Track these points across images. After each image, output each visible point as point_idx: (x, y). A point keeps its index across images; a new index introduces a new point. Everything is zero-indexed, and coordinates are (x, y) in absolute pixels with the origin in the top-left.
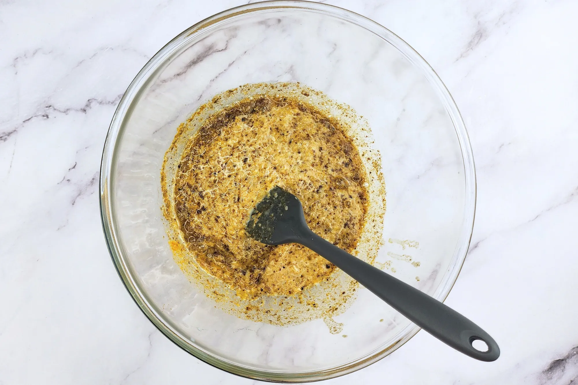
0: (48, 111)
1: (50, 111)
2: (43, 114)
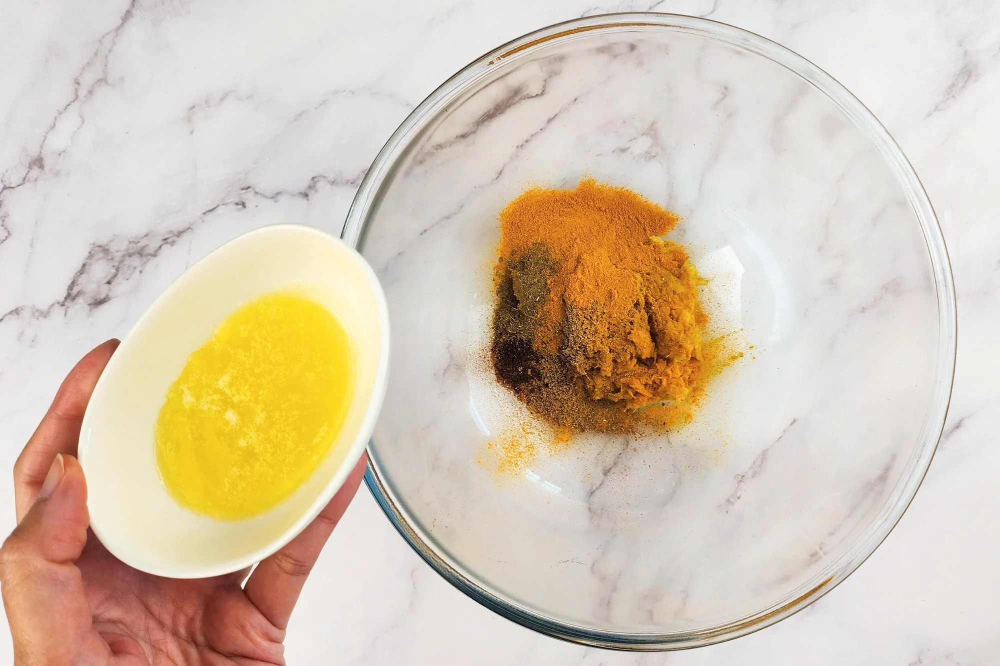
0: (245, 197)
1: (248, 196)
2: (237, 200)
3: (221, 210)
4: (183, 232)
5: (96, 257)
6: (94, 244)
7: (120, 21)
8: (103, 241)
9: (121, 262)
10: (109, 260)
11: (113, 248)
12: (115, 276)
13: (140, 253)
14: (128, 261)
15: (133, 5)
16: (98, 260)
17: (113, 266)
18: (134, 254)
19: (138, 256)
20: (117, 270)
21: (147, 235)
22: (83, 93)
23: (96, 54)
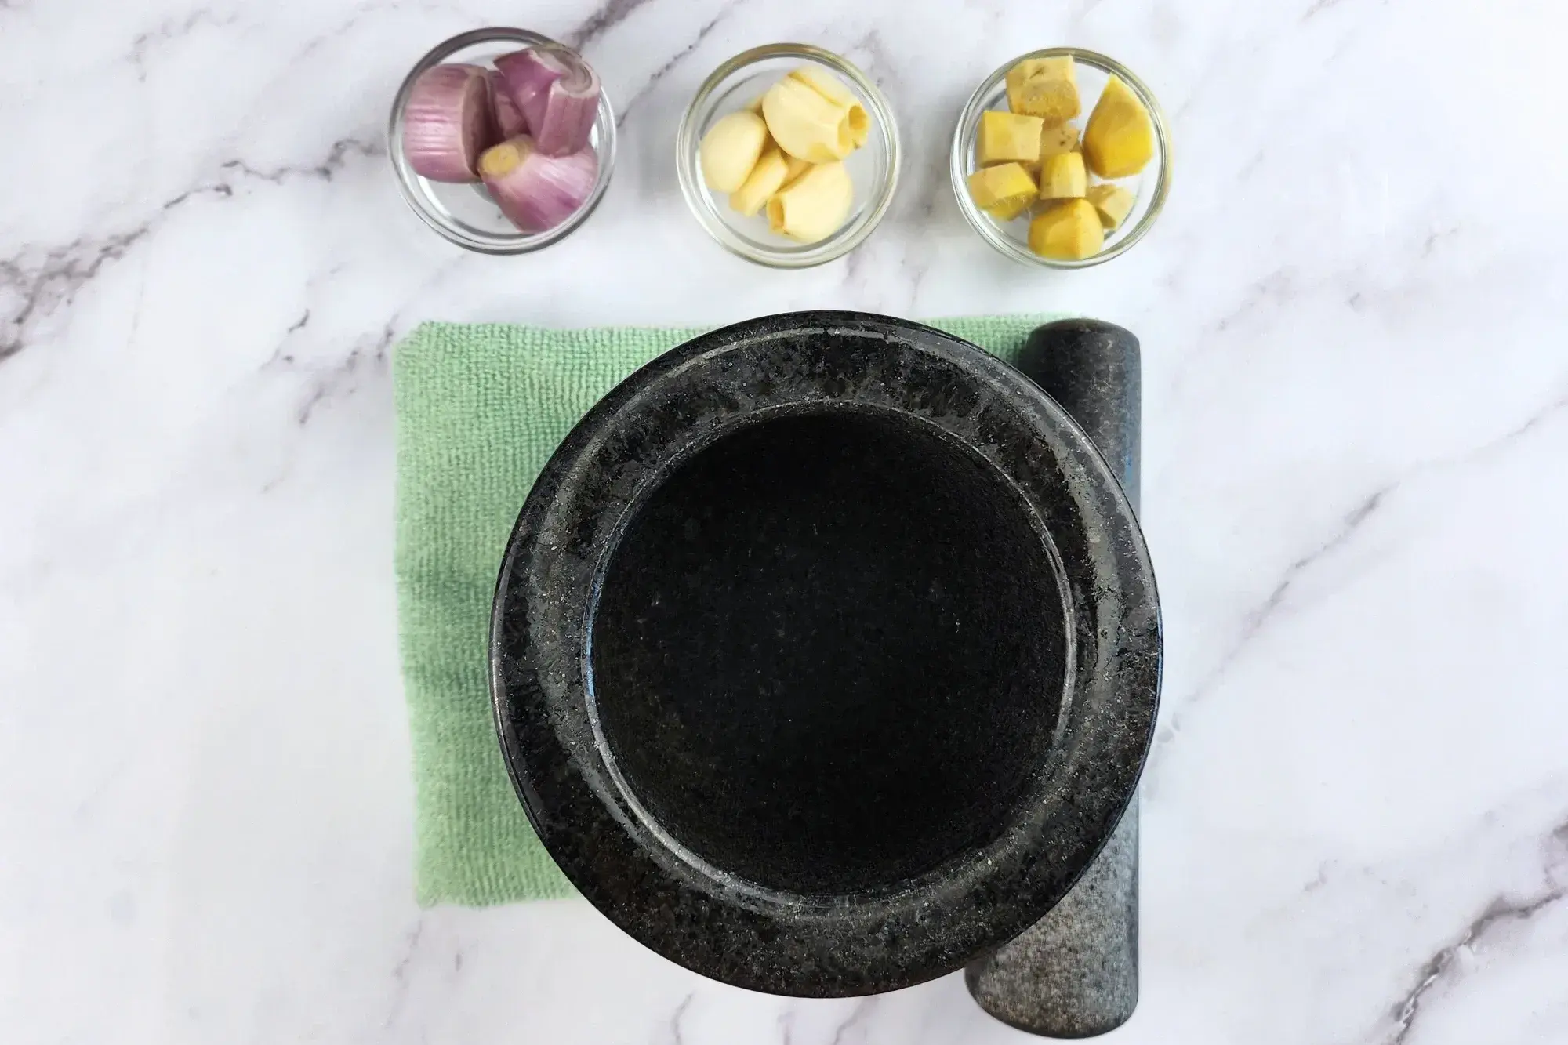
0: (229, 177)
1: (236, 177)
2: (217, 183)
3: (192, 201)
11: (25, 265)
12: (28, 310)
13: (68, 272)
14: (49, 285)
17: (26, 295)
20: (33, 299)
21: (77, 244)
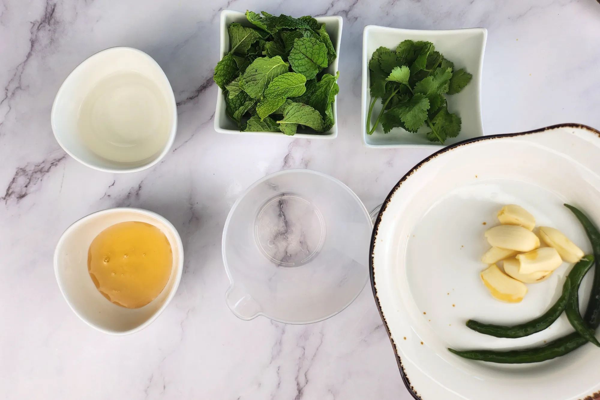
4: (61, 159)
5: (19, 174)
6: (18, 168)
7: (26, 58)
8: (22, 166)
9: (32, 176)
10: (26, 175)
15: (32, 50)
16: (21, 175)
18: (37, 171)
19: (40, 172)
22: (9, 94)
23: (15, 75)
